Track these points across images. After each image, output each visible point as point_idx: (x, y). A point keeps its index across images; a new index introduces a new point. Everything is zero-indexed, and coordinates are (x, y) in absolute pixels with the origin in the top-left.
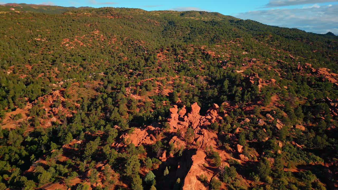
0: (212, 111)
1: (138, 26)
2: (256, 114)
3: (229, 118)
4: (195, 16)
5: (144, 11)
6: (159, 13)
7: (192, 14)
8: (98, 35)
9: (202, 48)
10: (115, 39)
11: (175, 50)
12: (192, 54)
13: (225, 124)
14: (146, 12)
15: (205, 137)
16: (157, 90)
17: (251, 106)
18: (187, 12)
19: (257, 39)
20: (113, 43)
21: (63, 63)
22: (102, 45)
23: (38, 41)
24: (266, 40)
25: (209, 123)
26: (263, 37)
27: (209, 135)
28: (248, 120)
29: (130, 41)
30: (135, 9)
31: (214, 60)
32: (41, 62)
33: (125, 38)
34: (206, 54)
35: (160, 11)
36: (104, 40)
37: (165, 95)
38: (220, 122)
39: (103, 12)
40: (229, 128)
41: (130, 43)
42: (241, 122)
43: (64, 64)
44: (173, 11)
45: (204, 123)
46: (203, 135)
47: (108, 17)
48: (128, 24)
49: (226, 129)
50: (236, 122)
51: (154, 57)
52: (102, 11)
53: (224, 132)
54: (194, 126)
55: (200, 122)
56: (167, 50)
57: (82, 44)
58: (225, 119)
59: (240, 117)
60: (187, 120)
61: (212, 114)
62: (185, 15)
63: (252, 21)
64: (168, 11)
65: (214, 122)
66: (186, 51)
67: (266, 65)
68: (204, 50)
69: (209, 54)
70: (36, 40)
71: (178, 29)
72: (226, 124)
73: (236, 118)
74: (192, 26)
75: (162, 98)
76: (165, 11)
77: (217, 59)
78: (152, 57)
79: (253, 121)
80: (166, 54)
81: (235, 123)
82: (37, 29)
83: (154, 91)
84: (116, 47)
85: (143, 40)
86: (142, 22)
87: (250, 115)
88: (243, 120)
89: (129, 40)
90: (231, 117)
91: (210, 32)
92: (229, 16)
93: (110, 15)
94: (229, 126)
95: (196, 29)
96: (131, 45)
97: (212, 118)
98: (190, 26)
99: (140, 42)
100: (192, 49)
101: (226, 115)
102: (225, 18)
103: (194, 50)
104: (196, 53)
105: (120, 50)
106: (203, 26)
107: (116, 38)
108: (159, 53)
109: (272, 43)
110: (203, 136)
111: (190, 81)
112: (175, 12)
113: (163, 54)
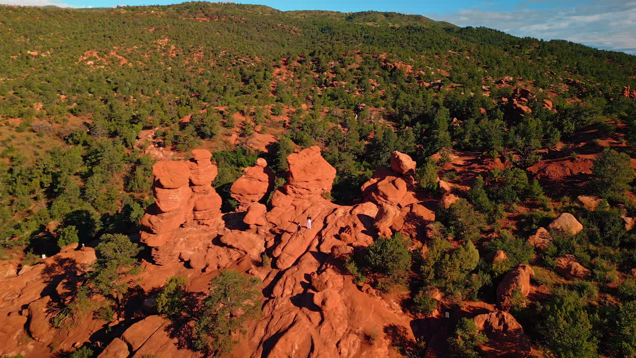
0: (384, 185)
1: (256, 35)
2: (610, 194)
3: (465, 214)
4: (374, 21)
5: (274, 10)
6: (303, 14)
7: (368, 16)
8: (165, 47)
9: (383, 56)
10: (201, 55)
11: (317, 62)
12: (357, 69)
13: (446, 244)
14: (276, 12)
15: (325, 325)
16: (235, 136)
17: (572, 160)
18: (359, 14)
19: (506, 50)
20: (196, 61)
21: (62, 94)
22: (170, 66)
23: (32, 56)
24: (527, 53)
25: (365, 240)
26: (520, 48)
27: (352, 313)
28: (571, 224)
29: (232, 58)
30: (254, 7)
31: (409, 82)
32: (13, 92)
33: (222, 53)
34: (390, 69)
35: (306, 12)
36: (177, 55)
37: (256, 148)
38: (421, 231)
39: (188, 10)
40: (473, 267)
41: (231, 63)
42: (534, 232)
43: (63, 97)
44: (332, 12)
45: (337, 237)
46: (318, 309)
47: (198, 19)
48: (236, 31)
49: (456, 275)
50: (508, 234)
51: (265, 75)
52: (188, 8)
53: (442, 289)
54: (285, 255)
55: (319, 234)
56: (300, 62)
57: (124, 61)
58: (446, 218)
59: (523, 210)
60: (262, 222)
61: (385, 197)
62: (356, 19)
63: (490, 29)
64: (322, 12)
65: (389, 233)
66: (342, 62)
67: (541, 90)
68: (385, 61)
69: (399, 67)
70: (30, 54)
71: (337, 40)
72: (453, 245)
73: (505, 214)
74: (367, 35)
75: (243, 159)
76: (316, 11)
77: (419, 78)
78: (261, 74)
79: (602, 227)
80: (295, 70)
81: (502, 239)
82: (42, 36)
83: (224, 138)
84: (200, 69)
85: (259, 57)
86: (266, 28)
87: (574, 198)
88: (546, 222)
89: (230, 56)
90: (479, 208)
91: (405, 44)
92: (444, 23)
93: (203, 15)
94: (473, 256)
95: (376, 39)
96: (234, 65)
97: (382, 213)
98: (363, 34)
99: (252, 59)
100: (359, 59)
101: (450, 200)
102: (434, 25)
103: (363, 60)
104: (366, 67)
105: (208, 74)
106: (389, 34)
107: (202, 53)
108: (279, 67)
109: (539, 58)
110: (316, 316)
111: (340, 118)
112: (334, 14)
113: (288, 69)
